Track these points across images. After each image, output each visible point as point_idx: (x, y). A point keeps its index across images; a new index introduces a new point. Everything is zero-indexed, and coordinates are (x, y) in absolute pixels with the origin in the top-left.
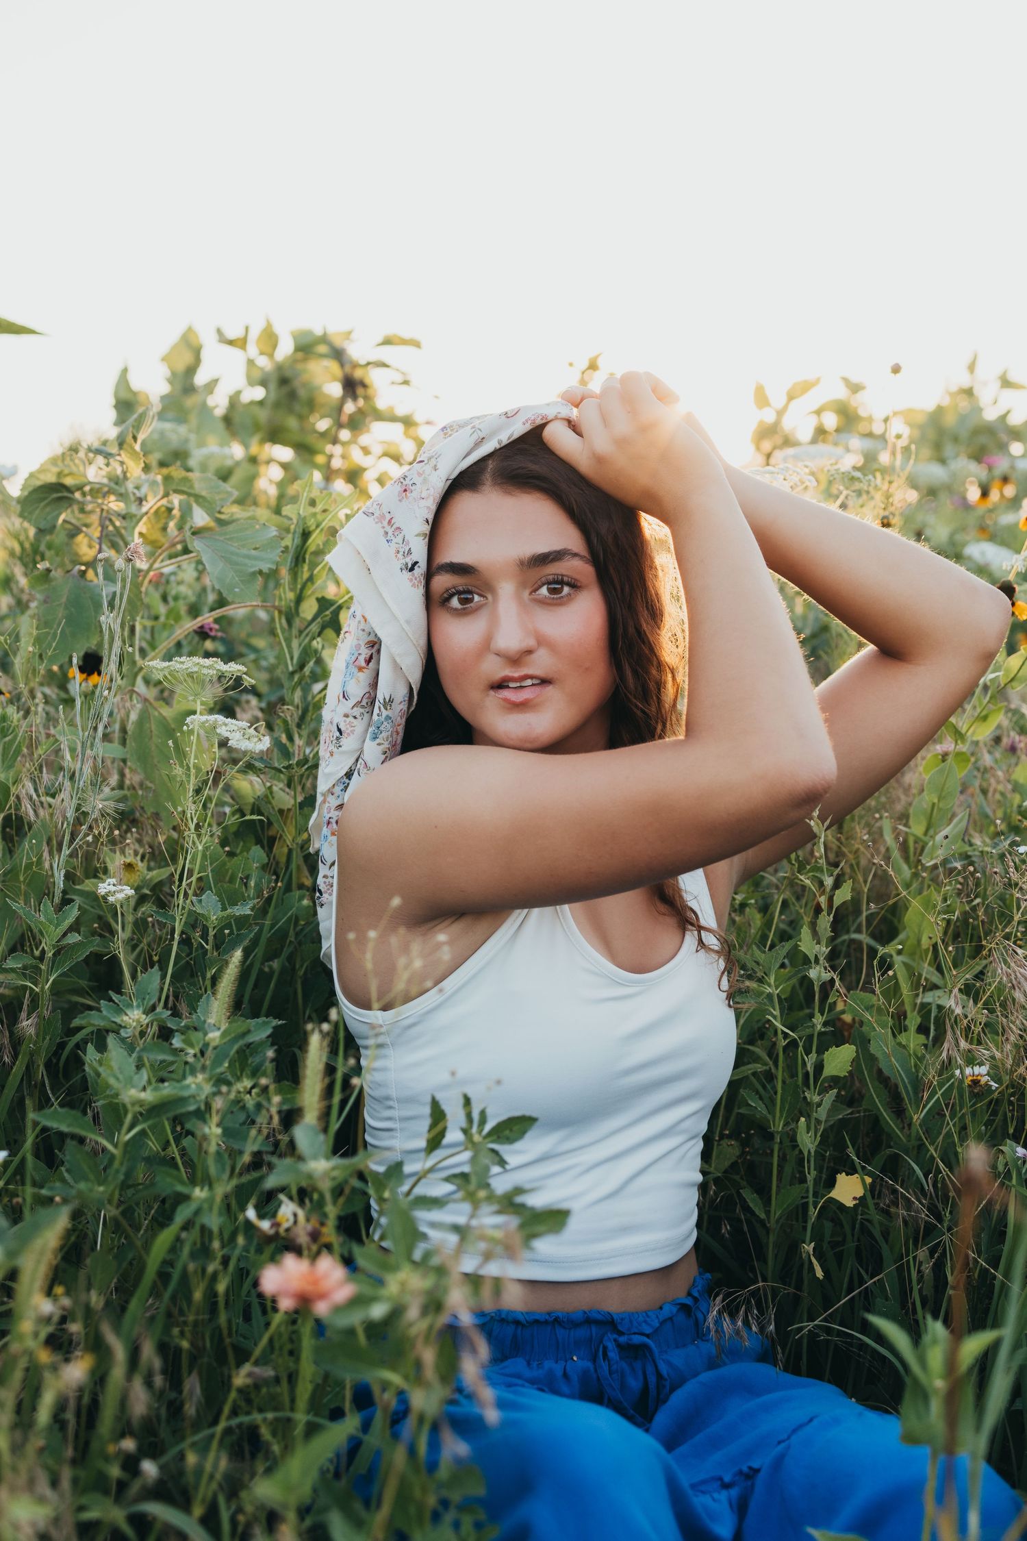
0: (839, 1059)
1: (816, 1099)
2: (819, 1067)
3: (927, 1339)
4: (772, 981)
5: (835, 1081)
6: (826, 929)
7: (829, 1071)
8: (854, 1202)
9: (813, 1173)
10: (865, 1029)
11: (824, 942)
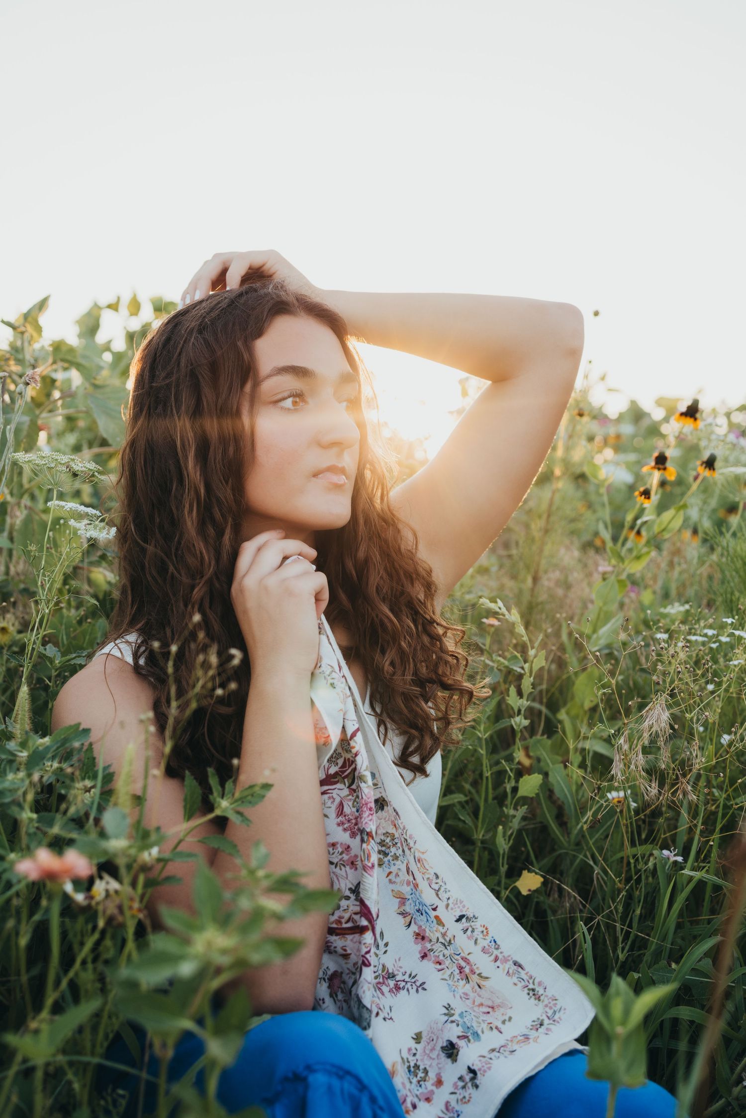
0: (530, 785)
1: (512, 812)
2: (515, 790)
3: (612, 990)
4: (482, 728)
5: (525, 800)
6: (528, 687)
7: (522, 792)
8: (528, 893)
9: (506, 867)
10: (542, 764)
11: (525, 697)
